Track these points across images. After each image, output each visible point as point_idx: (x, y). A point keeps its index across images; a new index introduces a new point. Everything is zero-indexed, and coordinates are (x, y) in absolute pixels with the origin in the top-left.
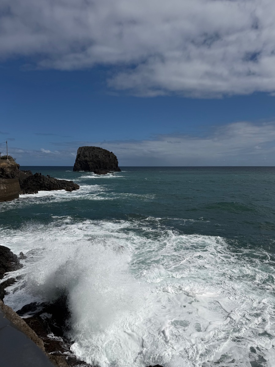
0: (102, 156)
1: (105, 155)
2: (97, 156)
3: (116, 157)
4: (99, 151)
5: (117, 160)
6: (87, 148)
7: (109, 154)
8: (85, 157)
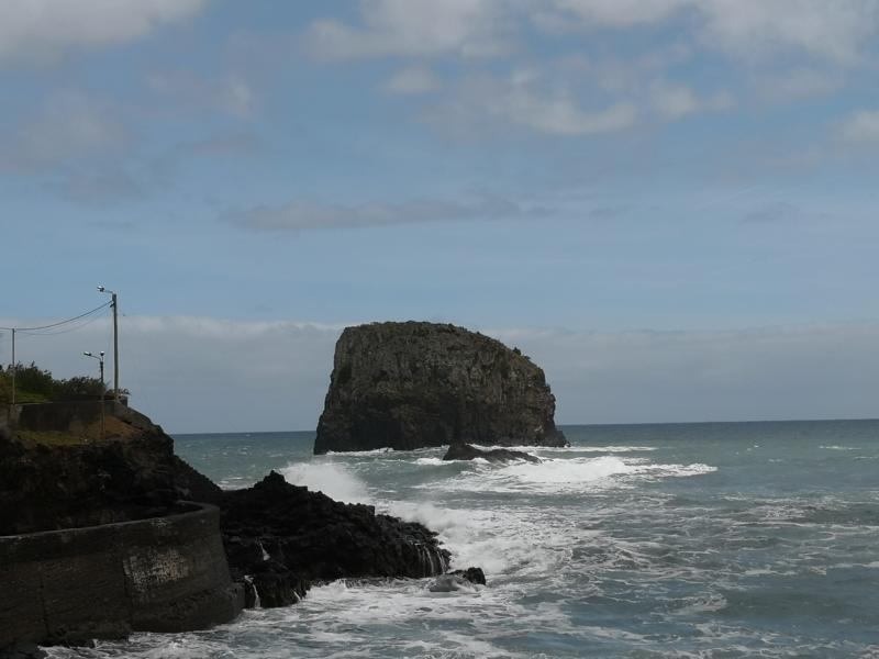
0: (469, 370)
1: (484, 367)
2: (438, 375)
3: (539, 377)
4: (451, 343)
5: (547, 389)
6: (388, 331)
7: (501, 360)
8: (376, 380)
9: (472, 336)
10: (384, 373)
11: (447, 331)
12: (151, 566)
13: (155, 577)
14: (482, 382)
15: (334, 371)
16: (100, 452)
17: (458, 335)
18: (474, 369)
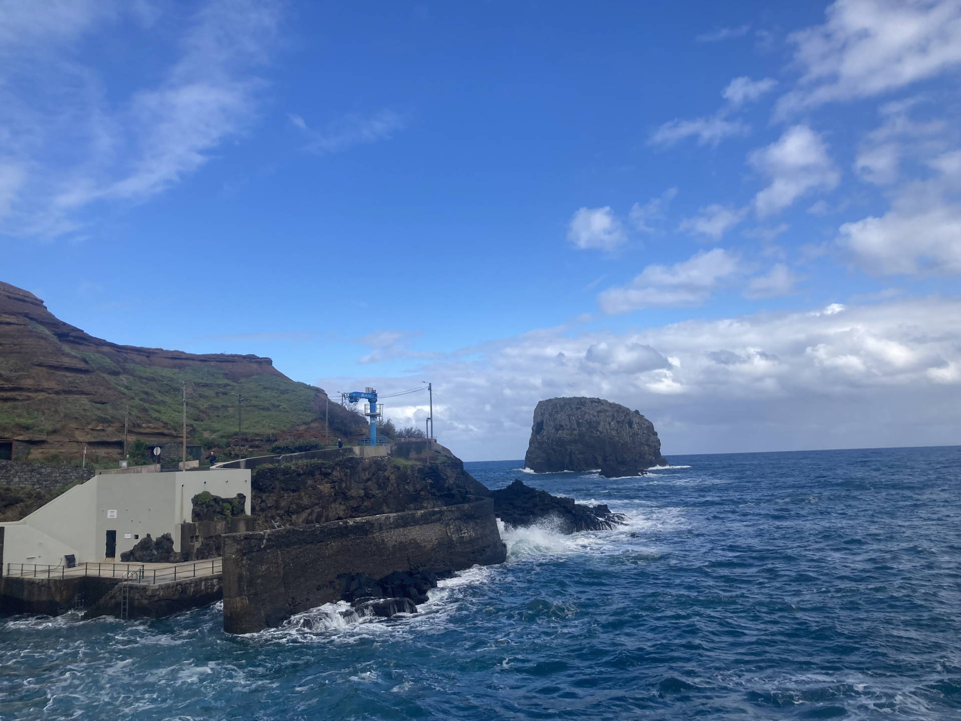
0: (609, 423)
2: (592, 426)
4: (599, 409)
6: (563, 403)
7: (628, 417)
8: (557, 430)
9: (610, 404)
10: (561, 426)
11: (596, 402)
12: (461, 531)
13: (463, 537)
14: (617, 430)
15: (534, 425)
16: (427, 469)
17: (603, 404)
18: (612, 423)
